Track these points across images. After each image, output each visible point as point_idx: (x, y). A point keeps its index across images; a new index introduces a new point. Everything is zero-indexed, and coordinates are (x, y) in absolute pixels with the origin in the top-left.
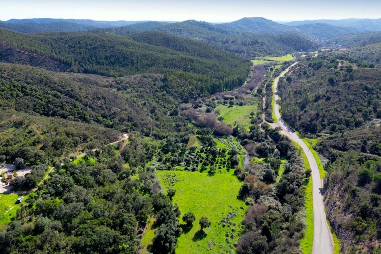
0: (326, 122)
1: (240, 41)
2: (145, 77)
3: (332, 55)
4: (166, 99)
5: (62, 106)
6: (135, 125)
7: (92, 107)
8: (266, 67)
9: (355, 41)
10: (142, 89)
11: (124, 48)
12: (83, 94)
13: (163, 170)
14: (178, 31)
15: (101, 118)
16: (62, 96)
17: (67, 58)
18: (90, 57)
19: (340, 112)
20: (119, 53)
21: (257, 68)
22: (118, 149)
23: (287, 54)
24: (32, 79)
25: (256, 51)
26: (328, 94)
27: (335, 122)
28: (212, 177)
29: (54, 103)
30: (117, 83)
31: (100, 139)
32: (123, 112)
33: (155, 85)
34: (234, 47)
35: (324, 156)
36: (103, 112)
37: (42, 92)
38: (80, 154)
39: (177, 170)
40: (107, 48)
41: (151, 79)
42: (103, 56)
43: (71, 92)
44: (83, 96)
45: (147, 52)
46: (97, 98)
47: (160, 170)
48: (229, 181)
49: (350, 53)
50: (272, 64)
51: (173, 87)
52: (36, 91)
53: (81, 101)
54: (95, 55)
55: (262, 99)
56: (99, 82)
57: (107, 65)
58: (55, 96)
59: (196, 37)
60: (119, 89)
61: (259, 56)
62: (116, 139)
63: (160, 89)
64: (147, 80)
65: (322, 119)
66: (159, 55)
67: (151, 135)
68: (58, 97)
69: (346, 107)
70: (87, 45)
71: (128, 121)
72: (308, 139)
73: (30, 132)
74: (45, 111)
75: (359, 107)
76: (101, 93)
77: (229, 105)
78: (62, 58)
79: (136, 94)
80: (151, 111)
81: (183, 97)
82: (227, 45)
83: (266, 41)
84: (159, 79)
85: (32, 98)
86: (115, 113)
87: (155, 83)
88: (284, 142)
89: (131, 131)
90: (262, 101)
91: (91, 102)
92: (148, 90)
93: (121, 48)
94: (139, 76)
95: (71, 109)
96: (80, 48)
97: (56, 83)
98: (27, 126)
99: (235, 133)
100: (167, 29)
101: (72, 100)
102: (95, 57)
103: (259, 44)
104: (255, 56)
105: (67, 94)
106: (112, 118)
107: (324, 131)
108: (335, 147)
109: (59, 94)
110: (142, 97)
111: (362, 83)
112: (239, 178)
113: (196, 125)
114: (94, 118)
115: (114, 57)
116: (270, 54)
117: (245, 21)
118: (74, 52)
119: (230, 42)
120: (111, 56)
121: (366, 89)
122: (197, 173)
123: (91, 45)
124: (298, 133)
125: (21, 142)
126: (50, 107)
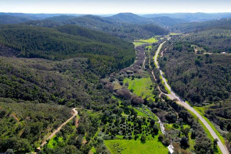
0: (204, 95)
1: (123, 30)
2: (76, 61)
3: (179, 38)
4: (92, 76)
5: (27, 89)
6: (78, 100)
7: (47, 89)
8: (143, 47)
9: (188, 28)
10: (76, 70)
11: (55, 38)
12: (39, 79)
13: (108, 139)
14: (82, 23)
15: (54, 97)
16: (25, 81)
17: (17, 45)
18: (32, 45)
19: (211, 86)
20: (52, 42)
21: (138, 48)
22: (74, 124)
23: (151, 37)
24: (2, 70)
25: (133, 36)
26: (200, 73)
27: (211, 94)
28: (145, 144)
29: (21, 88)
30: (58, 66)
31: (61, 118)
32: (68, 90)
33: (83, 66)
34: (120, 34)
35: (214, 122)
36: (55, 92)
37: (10, 79)
38: (50, 135)
39: (118, 139)
40: (44, 38)
41: (79, 63)
42: (42, 44)
43: (31, 78)
44: (40, 81)
45: (71, 41)
46: (49, 81)
47: (106, 139)
48: (158, 147)
49: (190, 37)
50: (145, 45)
51: (94, 67)
52: (6, 79)
53: (38, 84)
54: (36, 43)
55: (151, 73)
56: (47, 67)
57: (45, 50)
58: (20, 82)
59: (95, 26)
60: (60, 72)
61: (136, 39)
62: (71, 116)
63: (87, 69)
64: (77, 63)
65: (201, 92)
66: (79, 42)
67: (90, 108)
68: (22, 83)
69: (214, 82)
70: (29, 36)
71: (73, 97)
72: (197, 107)
73: (11, 121)
74: (14, 94)
75: (222, 82)
76: (51, 77)
77: (131, 78)
78: (14, 46)
79: (72, 74)
80: (85, 87)
81: (101, 74)
82: (115, 32)
83: (139, 30)
84: (85, 62)
85: (4, 85)
86: (63, 92)
87: (83, 65)
88: (184, 111)
89: (76, 106)
90: (152, 75)
91: (46, 85)
92: (80, 71)
93: (53, 38)
94: (72, 60)
95: (33, 91)
96: (25, 38)
97: (19, 72)
98: (8, 115)
99: (146, 102)
100: (76, 21)
101: (33, 84)
102: (36, 44)
103: (135, 31)
104: (134, 40)
105: (28, 79)
106: (62, 96)
107: (205, 101)
108: (219, 115)
109: (22, 80)
110: (76, 76)
111: (219, 65)
112: (163, 144)
113: (117, 96)
114: (49, 97)
115: (49, 44)
116: (142, 38)
117: (121, 15)
118: (21, 41)
119: (117, 30)
120: (47, 43)
121: (222, 69)
122: (132, 141)
123: (32, 36)
124: (188, 102)
125: (6, 130)
126: (18, 92)
